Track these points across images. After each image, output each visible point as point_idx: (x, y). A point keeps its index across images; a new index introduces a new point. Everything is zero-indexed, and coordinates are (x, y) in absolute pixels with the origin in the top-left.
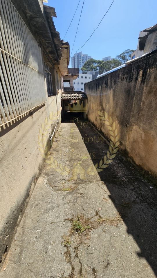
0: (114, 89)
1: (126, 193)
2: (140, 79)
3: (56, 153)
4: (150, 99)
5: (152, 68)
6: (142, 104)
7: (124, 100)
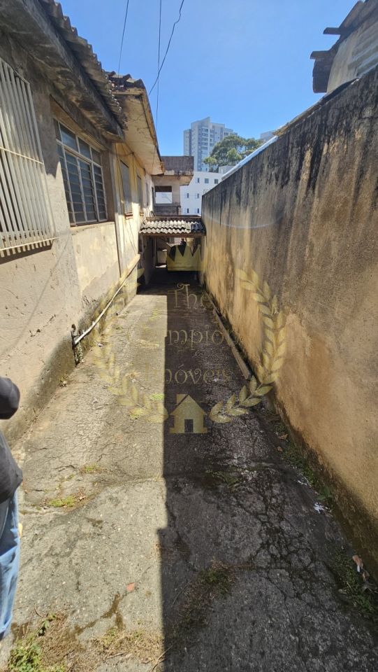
0: (253, 208)
1: (235, 525)
2: (305, 176)
3: (86, 379)
4: (327, 234)
5: (334, 140)
6: (307, 250)
7: (271, 238)
